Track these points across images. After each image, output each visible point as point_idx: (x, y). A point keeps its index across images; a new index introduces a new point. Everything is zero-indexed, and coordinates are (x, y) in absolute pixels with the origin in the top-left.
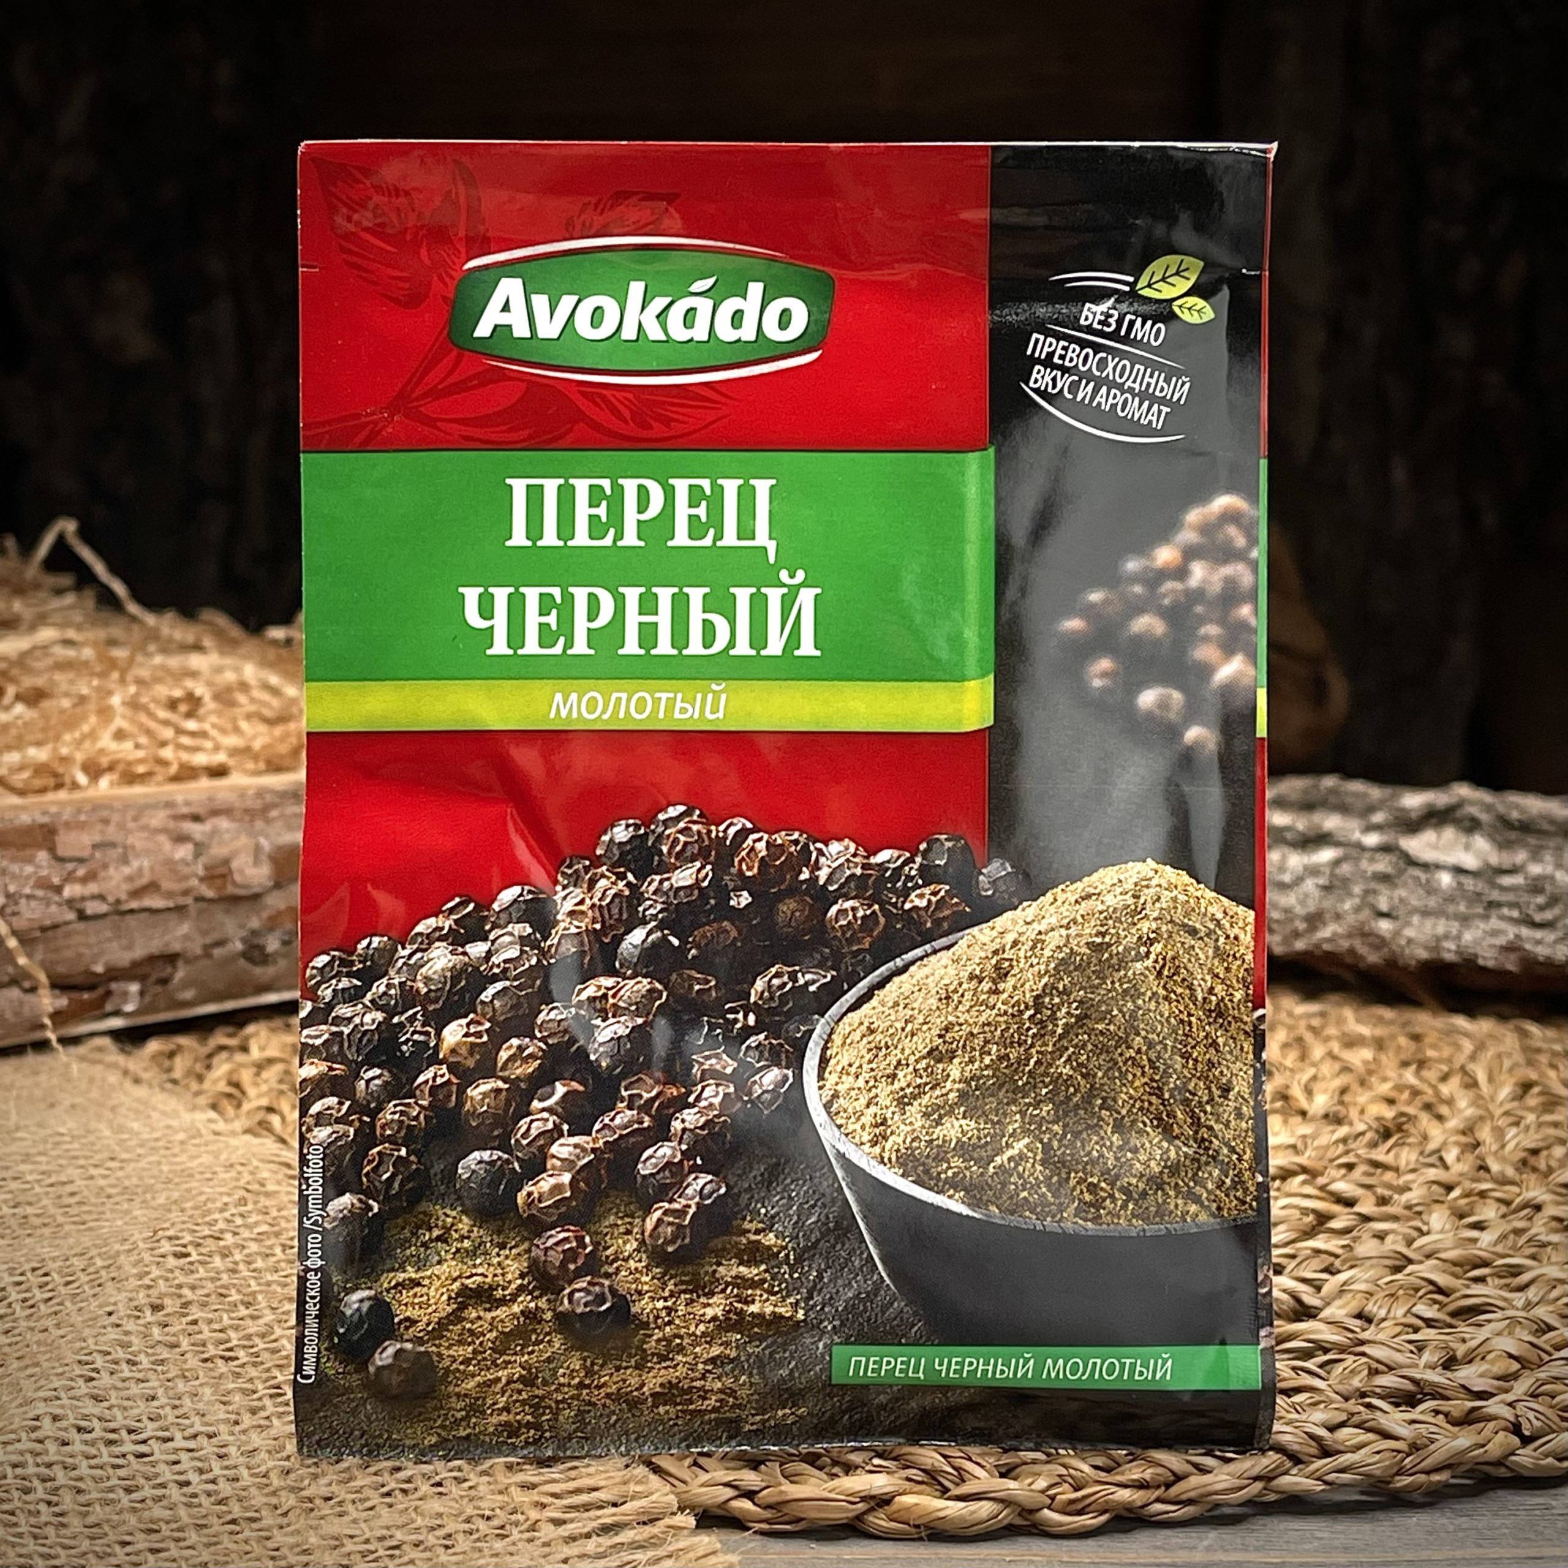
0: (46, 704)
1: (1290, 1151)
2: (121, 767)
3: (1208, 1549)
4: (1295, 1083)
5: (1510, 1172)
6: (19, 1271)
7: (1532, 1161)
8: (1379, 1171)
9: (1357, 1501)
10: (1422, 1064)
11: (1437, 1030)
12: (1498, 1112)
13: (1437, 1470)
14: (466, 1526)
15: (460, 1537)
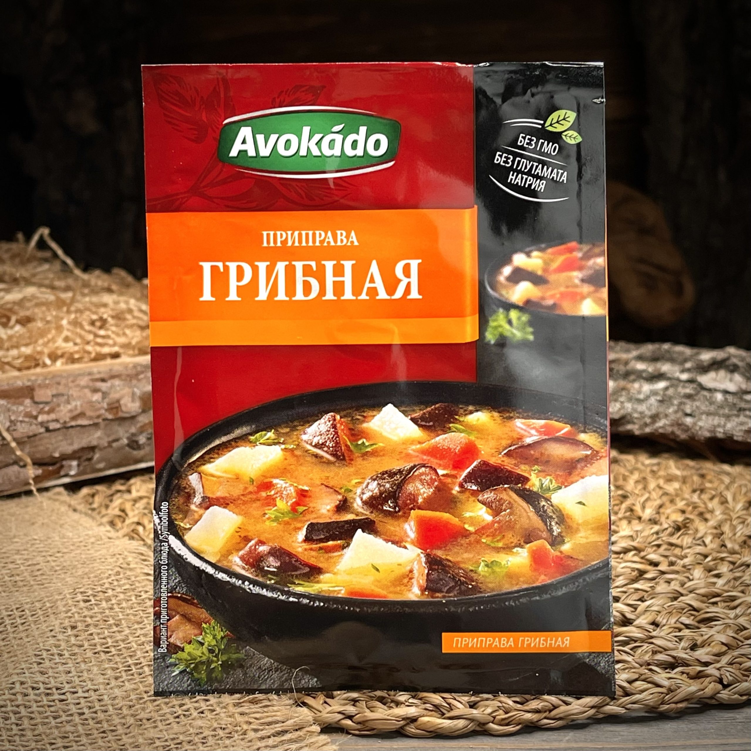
0: (30, 326)
1: (630, 539)
2: (67, 355)
3: (568, 741)
4: (638, 502)
5: (737, 548)
6: (10, 609)
8: (673, 547)
9: (643, 716)
10: (703, 491)
11: (714, 471)
12: (734, 517)
13: (680, 702)
14: (213, 733)
15: (210, 738)
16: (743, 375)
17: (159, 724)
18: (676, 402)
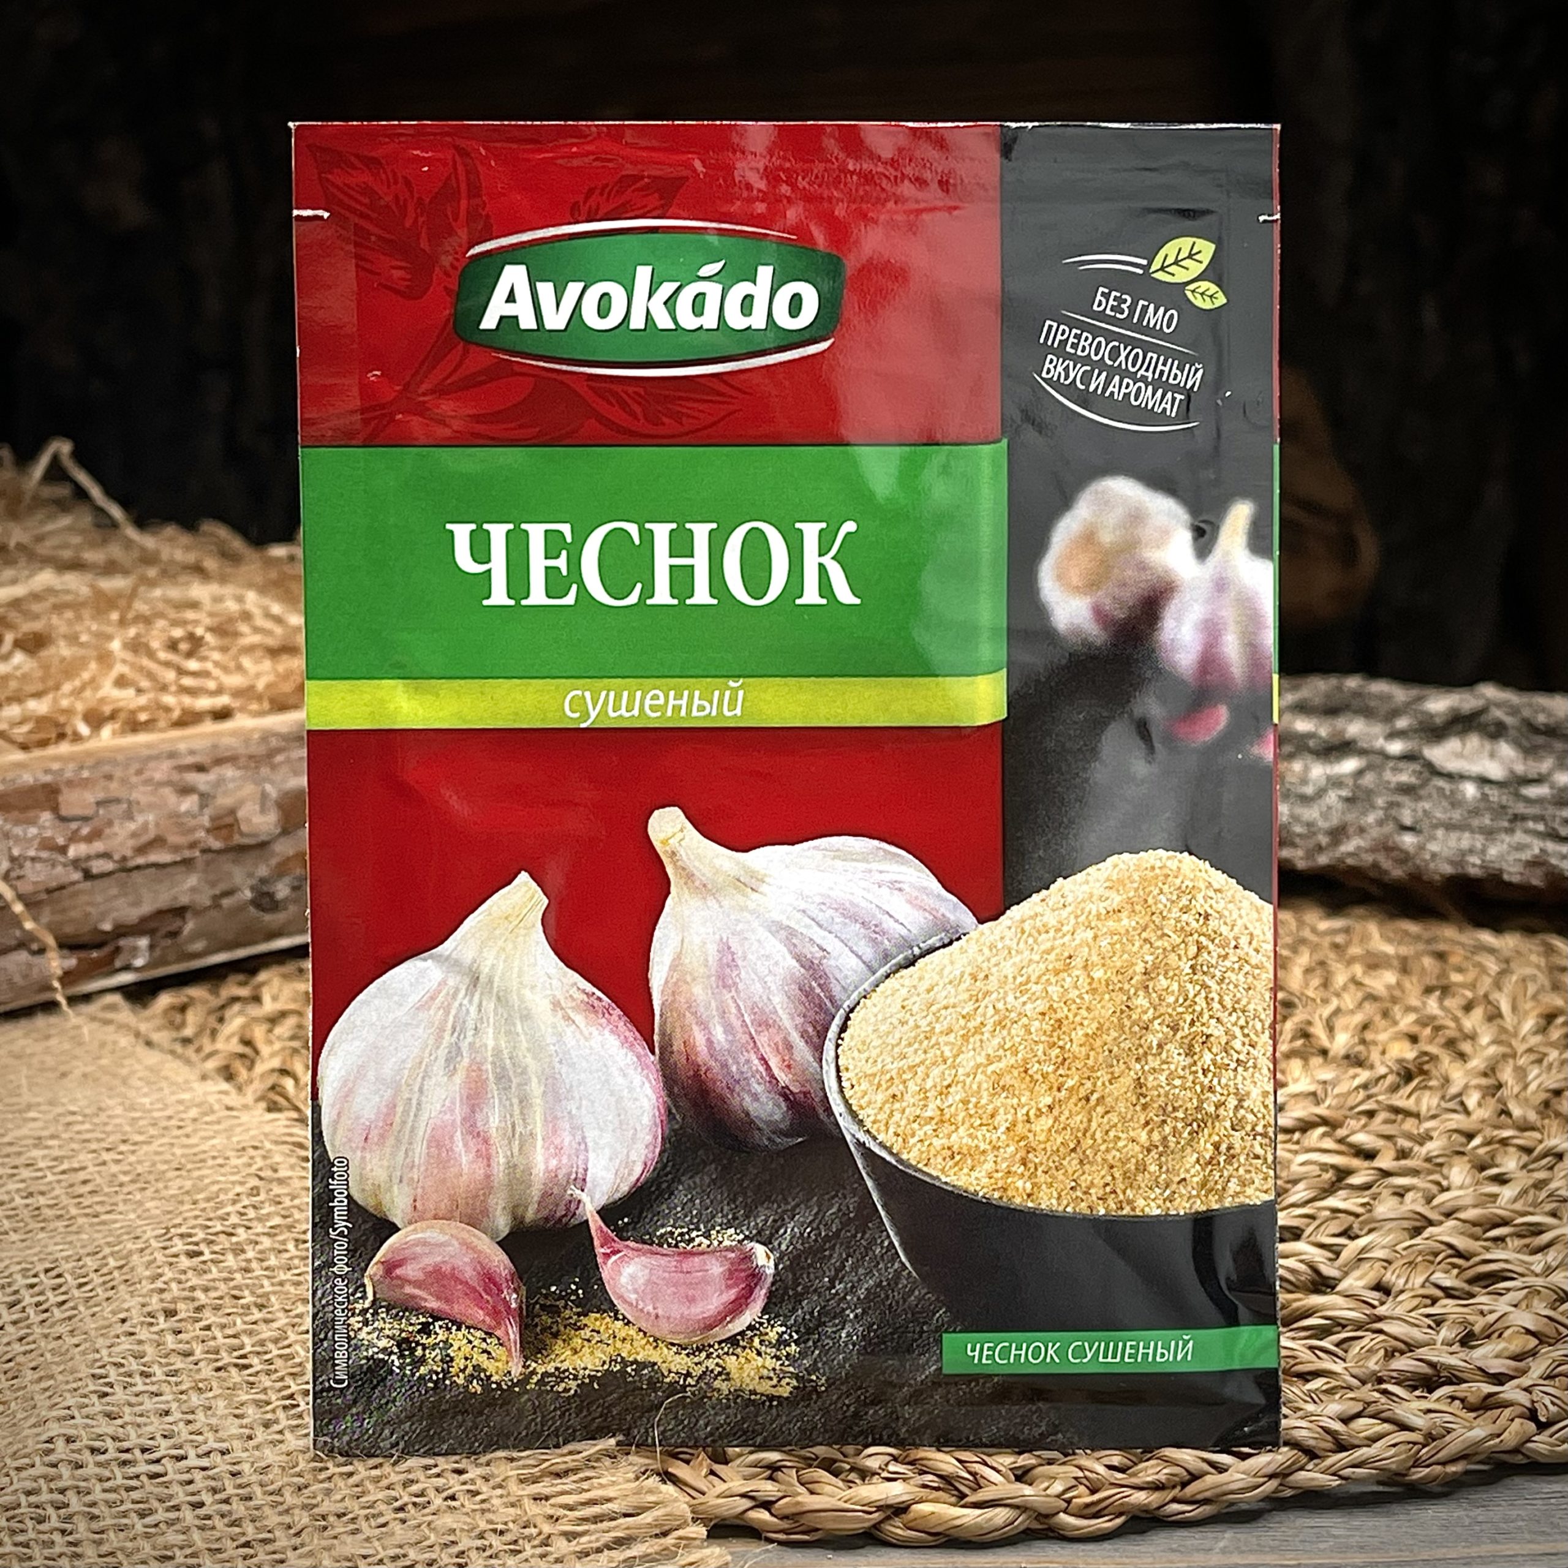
0: (44, 653)
1: (1311, 1098)
2: (123, 716)
3: (1224, 1551)
4: (1317, 1018)
5: (1532, 1116)
6: (32, 1273)
7: (1554, 1101)
8: (1400, 1117)
9: (1373, 1493)
10: (1446, 990)
11: (1462, 946)
12: (1520, 1050)
13: (1453, 1461)
14: (479, 1543)
15: (473, 1555)
16: (1516, 743)
17: (364, 1525)
18: (1380, 802)
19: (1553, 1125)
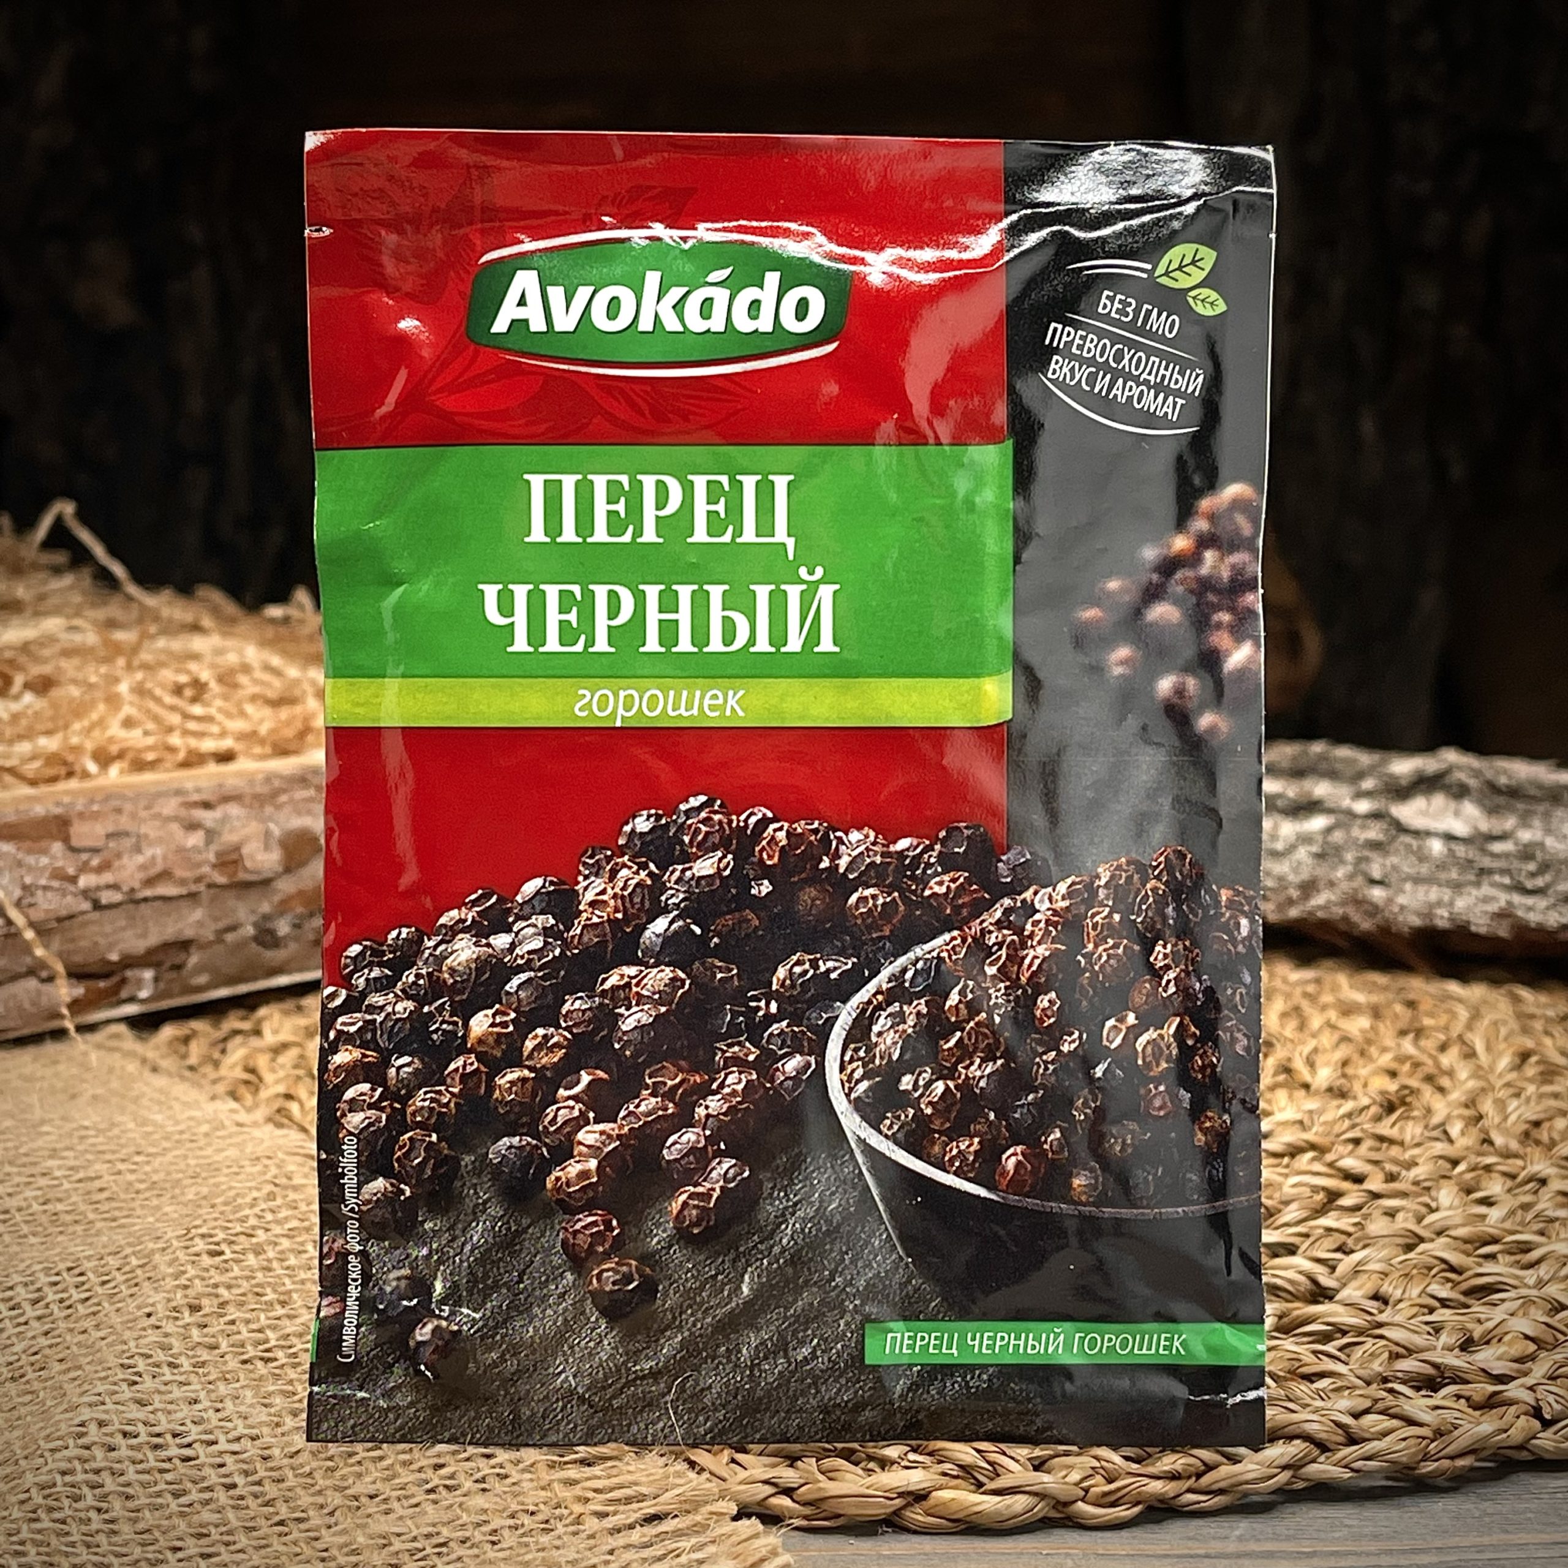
0: (55, 693)
1: (1298, 1125)
2: (130, 755)
3: (1240, 1539)
4: (1297, 1055)
5: (1514, 1145)
6: (54, 1272)
7: (1535, 1133)
8: (1385, 1145)
9: (1383, 1487)
10: (1419, 1033)
11: (1431, 995)
12: (1499, 1084)
13: (1461, 1455)
14: (511, 1522)
15: (506, 1533)
16: (1480, 802)
17: (395, 1505)
18: (1349, 857)
19: (1535, 1152)
